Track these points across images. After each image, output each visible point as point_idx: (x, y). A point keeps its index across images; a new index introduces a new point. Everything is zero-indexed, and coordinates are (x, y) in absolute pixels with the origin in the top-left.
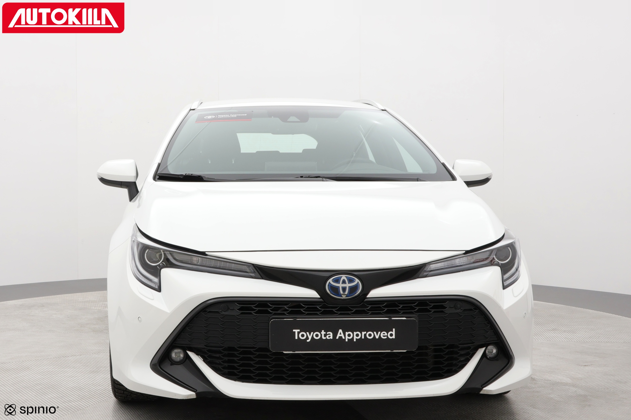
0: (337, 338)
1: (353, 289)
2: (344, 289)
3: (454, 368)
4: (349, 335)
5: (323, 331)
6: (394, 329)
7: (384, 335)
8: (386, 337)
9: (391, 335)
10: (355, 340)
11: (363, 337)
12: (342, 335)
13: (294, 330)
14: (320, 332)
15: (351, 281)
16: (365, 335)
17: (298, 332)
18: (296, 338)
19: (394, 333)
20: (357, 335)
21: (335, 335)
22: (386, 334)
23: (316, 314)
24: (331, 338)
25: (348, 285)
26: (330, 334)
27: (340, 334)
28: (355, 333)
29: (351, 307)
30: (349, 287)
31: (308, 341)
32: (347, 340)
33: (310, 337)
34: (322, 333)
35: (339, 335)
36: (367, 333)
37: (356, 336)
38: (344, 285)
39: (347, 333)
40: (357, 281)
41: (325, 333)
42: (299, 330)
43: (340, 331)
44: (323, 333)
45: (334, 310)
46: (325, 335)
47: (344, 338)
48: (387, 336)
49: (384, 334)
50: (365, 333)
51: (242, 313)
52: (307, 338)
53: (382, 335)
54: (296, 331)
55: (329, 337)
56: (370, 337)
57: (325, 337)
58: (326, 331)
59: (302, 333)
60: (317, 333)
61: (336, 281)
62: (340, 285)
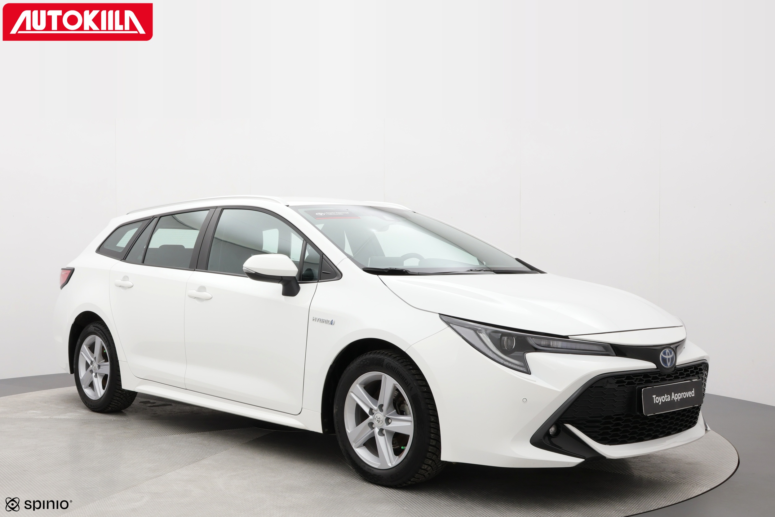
0: (672, 400)
2: (669, 359)
4: (677, 397)
5: (666, 395)
6: (693, 389)
9: (693, 394)
10: (679, 400)
11: (682, 398)
12: (674, 397)
14: (664, 396)
15: (670, 352)
18: (655, 403)
19: (693, 392)
23: (658, 382)
24: (670, 400)
25: (670, 356)
26: (669, 397)
28: (679, 394)
29: (673, 374)
30: (671, 358)
31: (660, 404)
32: (676, 401)
35: (672, 397)
37: (679, 397)
39: (676, 395)
40: (673, 352)
42: (655, 396)
43: (673, 393)
44: (666, 396)
47: (674, 399)
49: (690, 393)
51: (619, 386)
52: (659, 402)
54: (654, 396)
55: (669, 399)
56: (685, 397)
57: (667, 399)
58: (667, 395)
59: (657, 398)
60: (663, 397)
61: (665, 354)
62: (667, 357)
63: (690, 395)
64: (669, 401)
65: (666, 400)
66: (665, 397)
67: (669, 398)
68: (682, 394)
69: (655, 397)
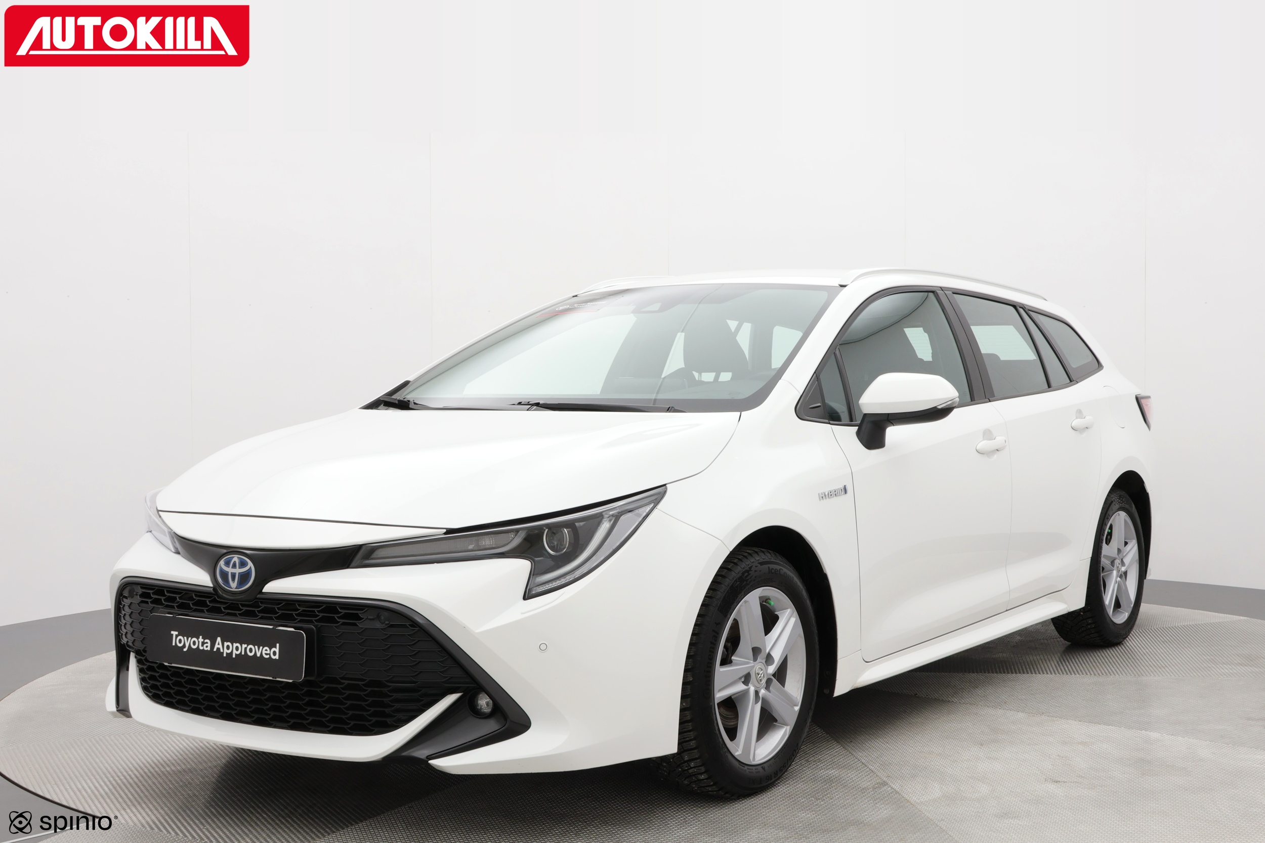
0: (215, 650)
1: (244, 577)
2: (233, 575)
3: (389, 720)
4: (228, 647)
5: (201, 637)
6: (278, 645)
7: (266, 652)
8: (268, 656)
9: (275, 653)
10: (234, 656)
11: (243, 653)
12: (220, 646)
13: (172, 632)
14: (198, 638)
15: (243, 564)
16: (246, 649)
17: (176, 635)
18: (174, 644)
19: (277, 650)
20: (237, 649)
21: (213, 645)
22: (268, 652)
24: (209, 649)
25: (238, 571)
26: (207, 643)
27: (219, 644)
28: (235, 645)
29: (242, 605)
30: (239, 573)
31: (185, 650)
32: (225, 655)
33: (187, 645)
34: (199, 640)
35: (216, 646)
36: (247, 646)
37: (234, 649)
38: (234, 571)
39: (226, 644)
40: (250, 564)
41: (202, 640)
42: (177, 633)
43: (219, 639)
44: (201, 640)
45: (222, 607)
46: (203, 643)
47: (222, 651)
48: (269, 654)
49: (266, 650)
50: (246, 646)
52: (184, 646)
53: (264, 652)
54: (174, 633)
55: (207, 647)
56: (251, 654)
57: (202, 646)
58: (204, 638)
59: (180, 637)
60: (194, 639)
61: (227, 563)
62: (230, 570)
63: (266, 654)
64: (207, 650)
65: (201, 648)
66: (199, 642)
67: (209, 645)
68: (244, 646)
69: (177, 636)
